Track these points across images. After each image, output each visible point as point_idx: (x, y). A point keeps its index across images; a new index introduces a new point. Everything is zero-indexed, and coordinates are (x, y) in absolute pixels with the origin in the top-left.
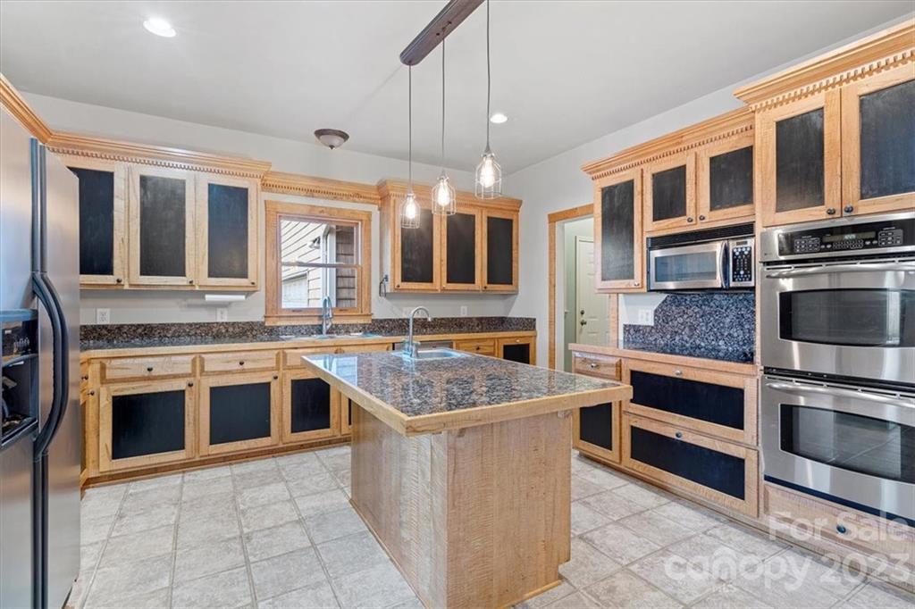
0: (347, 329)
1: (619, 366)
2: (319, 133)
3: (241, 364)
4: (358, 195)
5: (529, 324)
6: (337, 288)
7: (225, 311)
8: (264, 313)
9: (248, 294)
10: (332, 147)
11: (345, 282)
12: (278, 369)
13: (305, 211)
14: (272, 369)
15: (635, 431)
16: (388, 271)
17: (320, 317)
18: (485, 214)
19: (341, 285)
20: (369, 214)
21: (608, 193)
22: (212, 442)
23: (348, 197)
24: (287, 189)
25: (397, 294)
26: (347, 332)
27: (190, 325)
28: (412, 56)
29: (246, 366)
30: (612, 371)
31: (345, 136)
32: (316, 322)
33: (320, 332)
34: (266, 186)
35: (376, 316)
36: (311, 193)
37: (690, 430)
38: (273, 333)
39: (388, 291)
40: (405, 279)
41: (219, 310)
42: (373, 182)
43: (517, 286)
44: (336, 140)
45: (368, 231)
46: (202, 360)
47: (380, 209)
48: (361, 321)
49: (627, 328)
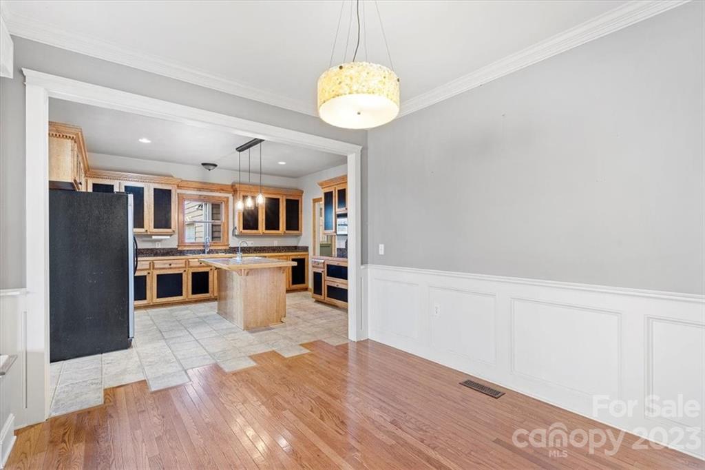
0: (217, 251)
1: (324, 263)
2: (203, 164)
3: (170, 265)
4: (223, 190)
5: (306, 249)
6: (212, 232)
7: (160, 243)
8: (177, 244)
9: (171, 235)
10: (209, 170)
11: (217, 228)
12: (185, 267)
13: (197, 197)
14: (183, 267)
15: (329, 287)
16: (236, 225)
17: (204, 246)
18: (285, 198)
19: (214, 230)
20: (228, 198)
21: (326, 194)
22: (158, 297)
23: (217, 191)
24: (188, 188)
25: (240, 236)
26: (217, 253)
27: (143, 249)
28: (241, 149)
29: (172, 266)
30: (322, 265)
31: (215, 165)
32: (202, 248)
33: (204, 252)
34: (179, 187)
35: (232, 245)
36: (199, 189)
37: (342, 283)
38: (182, 253)
39: (236, 234)
40: (244, 229)
41: (157, 243)
42: (230, 183)
43: (301, 231)
44: (211, 167)
45: (227, 206)
46: (153, 264)
47: (233, 196)
48: (224, 248)
49: (338, 249)
